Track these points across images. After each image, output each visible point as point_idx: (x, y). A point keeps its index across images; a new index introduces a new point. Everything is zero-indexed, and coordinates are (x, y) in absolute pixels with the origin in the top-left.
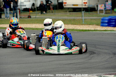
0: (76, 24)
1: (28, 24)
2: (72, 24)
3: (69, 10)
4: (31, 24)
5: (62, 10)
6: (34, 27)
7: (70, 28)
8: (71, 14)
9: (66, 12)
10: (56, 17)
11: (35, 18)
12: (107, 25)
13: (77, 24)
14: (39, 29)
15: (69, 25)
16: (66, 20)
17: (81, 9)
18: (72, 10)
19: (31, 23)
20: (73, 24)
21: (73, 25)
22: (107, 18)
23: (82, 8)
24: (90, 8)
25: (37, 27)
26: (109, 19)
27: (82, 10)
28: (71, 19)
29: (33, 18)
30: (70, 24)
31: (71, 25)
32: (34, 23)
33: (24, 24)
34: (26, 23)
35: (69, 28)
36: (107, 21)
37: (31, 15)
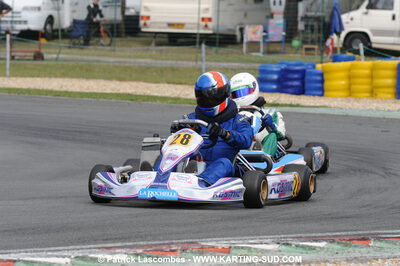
0: (180, 84)
1: (38, 79)
2: (169, 83)
3: (158, 39)
4: (47, 79)
5: (137, 39)
6: (57, 89)
7: (167, 94)
8: (161, 51)
9: (149, 44)
10: (117, 59)
11: (57, 59)
12: (274, 87)
13: (185, 84)
14: (72, 92)
15: (162, 85)
16: (148, 68)
17: (195, 38)
18: (166, 40)
19: (45, 76)
20: (174, 83)
21: (171, 85)
22: (275, 68)
23: (198, 36)
24: (221, 35)
25: (64, 89)
26: (282, 70)
27: (198, 40)
28: (166, 68)
29: (51, 60)
30: (162, 82)
31: (167, 85)
32: (56, 77)
33: (25, 76)
34: (32, 76)
35: (164, 95)
36: (275, 77)
37: (43, 51)
